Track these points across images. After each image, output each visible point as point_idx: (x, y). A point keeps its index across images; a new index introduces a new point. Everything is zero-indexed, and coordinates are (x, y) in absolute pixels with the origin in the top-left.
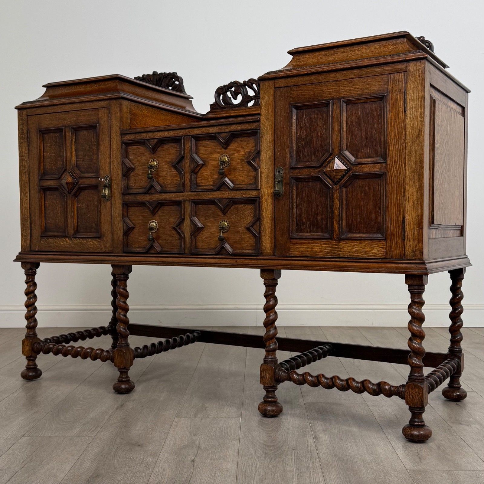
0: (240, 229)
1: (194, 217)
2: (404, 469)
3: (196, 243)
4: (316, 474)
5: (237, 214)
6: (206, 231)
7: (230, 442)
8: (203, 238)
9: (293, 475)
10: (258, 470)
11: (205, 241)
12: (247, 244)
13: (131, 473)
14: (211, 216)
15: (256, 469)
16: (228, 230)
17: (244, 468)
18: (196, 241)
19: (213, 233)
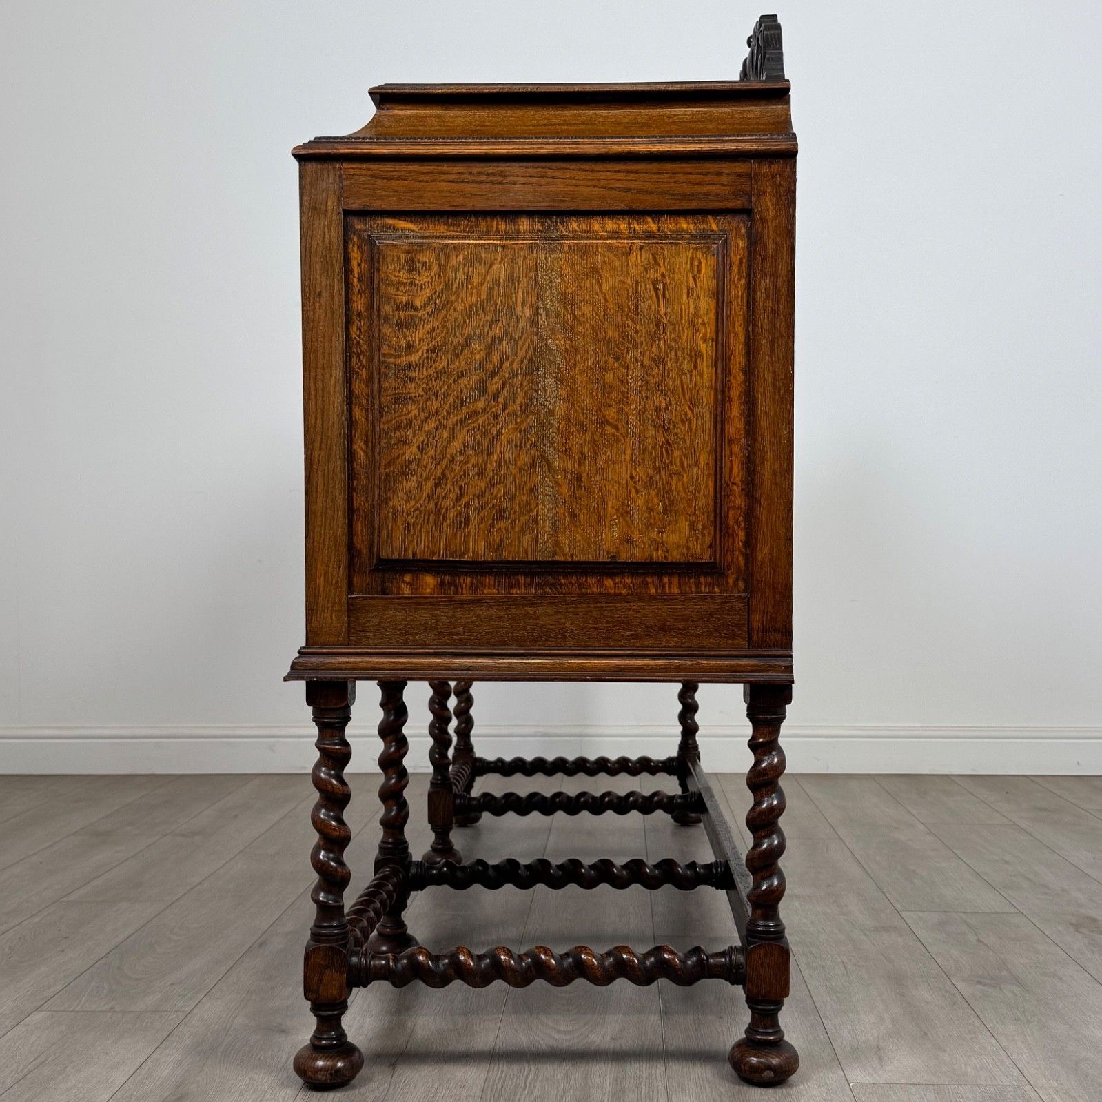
2: (844, 1081)
4: (653, 1092)
7: (480, 1023)
9: (604, 1095)
10: (530, 1084)
13: (254, 1092)
15: (525, 1083)
17: (499, 1082)
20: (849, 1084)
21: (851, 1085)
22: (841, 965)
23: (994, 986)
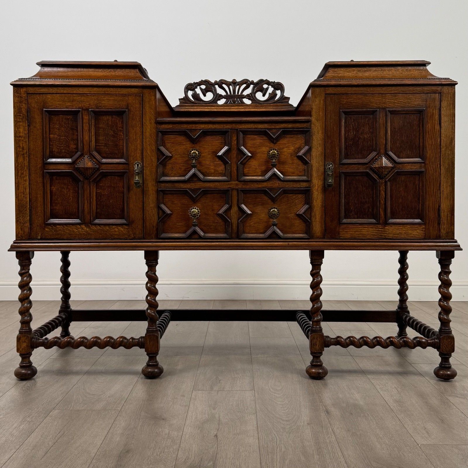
0: (290, 215)
1: (241, 204)
2: (416, 444)
3: (244, 228)
5: (287, 202)
6: (254, 218)
7: (248, 416)
8: (251, 223)
11: (254, 226)
12: (297, 229)
16: (278, 216)
19: (262, 219)
20: (418, 445)
21: (419, 445)
22: (395, 389)
23: (464, 398)
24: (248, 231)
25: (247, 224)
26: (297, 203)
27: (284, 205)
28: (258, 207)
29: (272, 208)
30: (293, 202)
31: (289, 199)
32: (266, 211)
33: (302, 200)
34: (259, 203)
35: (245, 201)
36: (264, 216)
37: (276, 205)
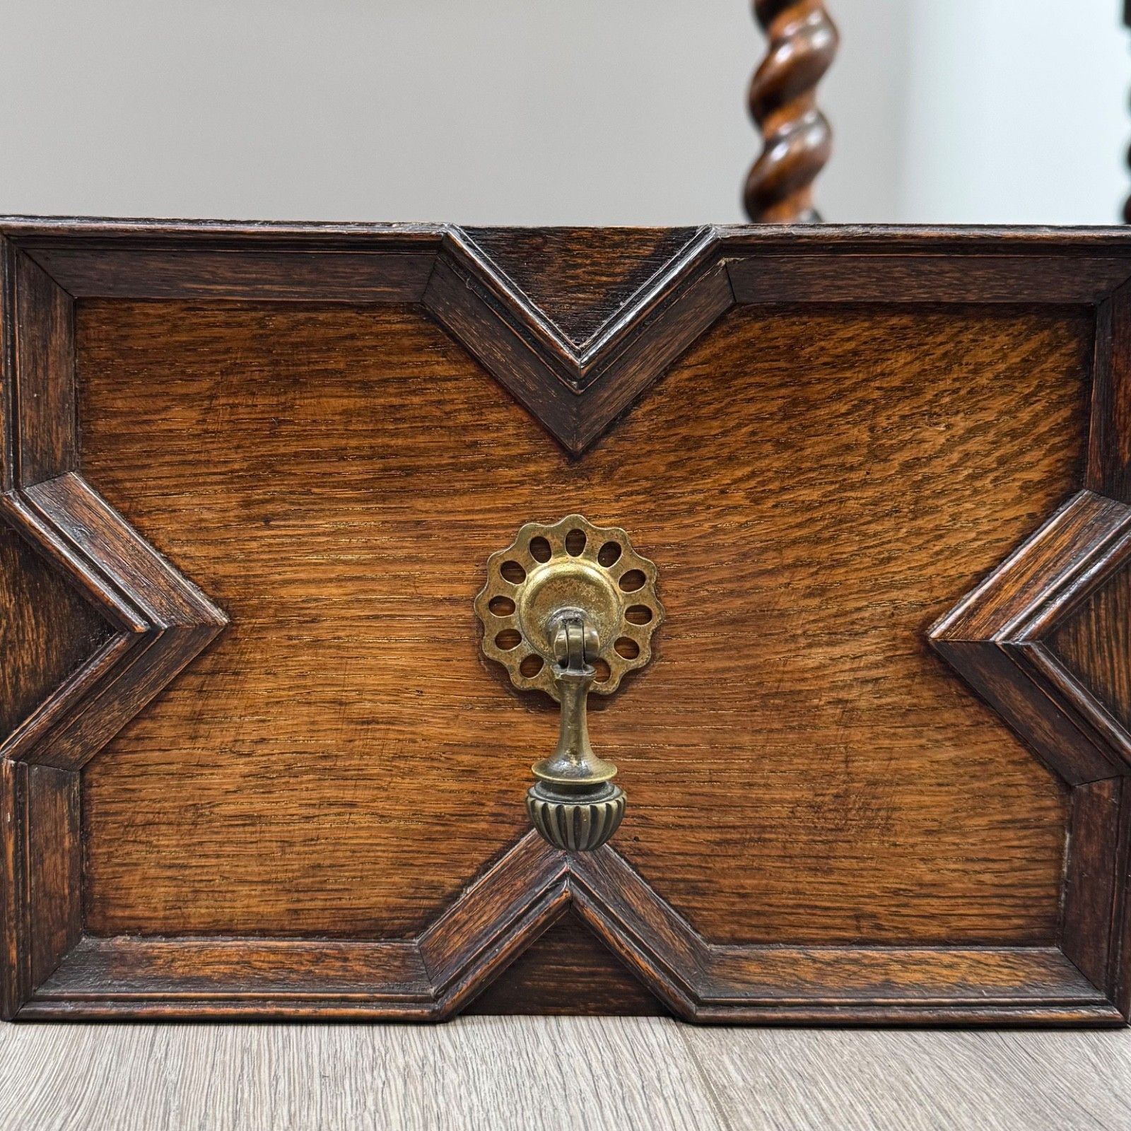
0: (818, 656)
1: (48, 473)
3: (82, 855)
5: (781, 446)
6: (260, 687)
8: (215, 779)
11: (250, 819)
12: (923, 871)
14: (354, 470)
16: (631, 677)
18: (83, 829)
19: (385, 708)
24: (162, 891)
25: (151, 788)
26: (938, 466)
27: (738, 497)
28: (324, 524)
29: (541, 550)
30: (877, 454)
31: (814, 406)
32: (441, 592)
33: (1025, 415)
34: (340, 455)
35: (102, 426)
36: (405, 673)
37: (600, 492)
